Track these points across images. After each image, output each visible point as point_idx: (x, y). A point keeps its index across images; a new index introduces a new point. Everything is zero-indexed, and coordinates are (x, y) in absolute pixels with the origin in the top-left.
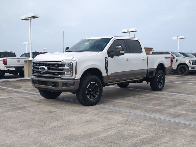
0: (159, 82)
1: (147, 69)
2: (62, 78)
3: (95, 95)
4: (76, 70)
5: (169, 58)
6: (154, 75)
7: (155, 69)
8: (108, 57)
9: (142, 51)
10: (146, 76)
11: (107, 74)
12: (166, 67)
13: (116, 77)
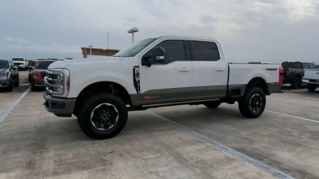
0: (253, 105)
1: (228, 86)
2: (54, 95)
3: (109, 124)
4: (68, 84)
5: (276, 69)
6: (242, 94)
7: (245, 85)
8: (140, 65)
9: (219, 58)
10: (225, 95)
11: (138, 92)
12: (269, 84)
13: (159, 97)
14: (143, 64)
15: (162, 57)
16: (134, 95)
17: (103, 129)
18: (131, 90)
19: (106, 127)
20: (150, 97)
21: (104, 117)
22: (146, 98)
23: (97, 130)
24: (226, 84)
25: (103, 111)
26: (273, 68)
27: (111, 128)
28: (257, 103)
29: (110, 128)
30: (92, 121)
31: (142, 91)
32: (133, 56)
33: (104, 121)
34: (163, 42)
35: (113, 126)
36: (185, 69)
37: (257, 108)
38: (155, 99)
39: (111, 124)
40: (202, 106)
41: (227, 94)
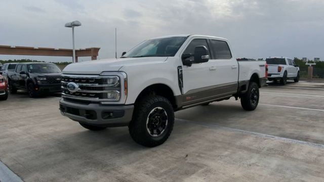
0: (253, 98)
1: (238, 82)
2: (103, 103)
3: (160, 129)
4: (126, 88)
5: (264, 66)
6: (247, 89)
7: (248, 80)
8: (182, 66)
9: (232, 57)
10: (236, 91)
11: (181, 93)
12: (261, 78)
13: (196, 96)
14: (184, 64)
16: (179, 96)
17: (156, 135)
19: (159, 132)
20: (190, 98)
23: (152, 137)
25: (155, 116)
28: (255, 96)
29: (162, 133)
30: (148, 127)
33: (156, 126)
35: (163, 131)
36: (213, 67)
37: (255, 101)
39: (162, 129)
41: (238, 90)
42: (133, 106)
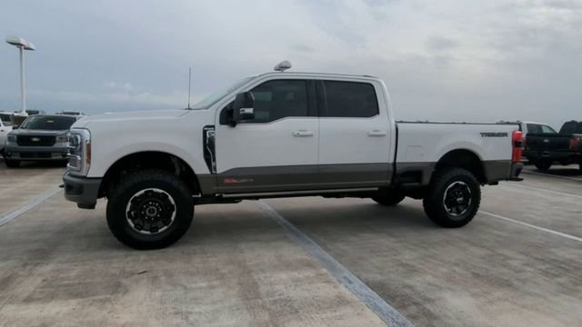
0: (451, 203)
1: (394, 164)
3: (159, 224)
4: (89, 154)
5: (505, 135)
6: (426, 180)
7: (432, 163)
8: (217, 124)
9: (378, 113)
10: (389, 181)
11: (211, 171)
12: (488, 162)
13: (252, 180)
14: (223, 122)
15: (249, 111)
16: (205, 176)
17: (148, 233)
18: (200, 168)
19: (154, 229)
20: (235, 181)
21: (149, 212)
22: (227, 181)
23: (138, 233)
24: (392, 161)
25: (148, 203)
26: (497, 132)
27: (162, 232)
28: (460, 199)
29: (160, 231)
30: (129, 217)
31: (220, 170)
32: (207, 108)
33: (150, 218)
34: (265, 83)
35: (165, 228)
36: (305, 131)
37: (461, 208)
38: (245, 184)
39: (162, 224)
40: (369, 201)
41: (392, 180)
42: (100, 181)
